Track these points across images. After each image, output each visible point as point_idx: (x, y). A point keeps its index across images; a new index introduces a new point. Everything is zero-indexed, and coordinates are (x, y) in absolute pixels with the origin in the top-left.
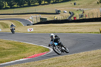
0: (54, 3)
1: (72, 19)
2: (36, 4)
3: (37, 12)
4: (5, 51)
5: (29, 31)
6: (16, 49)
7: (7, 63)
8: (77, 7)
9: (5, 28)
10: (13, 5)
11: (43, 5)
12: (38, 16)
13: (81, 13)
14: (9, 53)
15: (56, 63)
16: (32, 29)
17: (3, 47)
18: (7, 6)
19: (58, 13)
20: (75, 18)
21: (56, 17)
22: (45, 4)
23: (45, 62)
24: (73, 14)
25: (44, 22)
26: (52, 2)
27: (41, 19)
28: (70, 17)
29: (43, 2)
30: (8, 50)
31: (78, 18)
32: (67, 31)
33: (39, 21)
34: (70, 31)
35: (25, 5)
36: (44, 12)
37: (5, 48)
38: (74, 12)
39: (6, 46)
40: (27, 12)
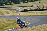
0: (30, 2)
1: (39, 9)
2: (22, 2)
3: (22, 6)
4: (8, 24)
5: (19, 15)
6: (13, 23)
7: (8, 30)
8: (41, 4)
9: (8, 13)
10: (11, 3)
11: (25, 3)
12: (23, 8)
13: (43, 6)
14: (9, 25)
15: (31, 30)
16: (20, 14)
17: (7, 22)
18: (8, 4)
19: (32, 6)
20: (40, 8)
21: (31, 8)
22: (26, 2)
23: (26, 29)
24: (39, 7)
25: (25, 11)
26: (29, 1)
27: (24, 9)
28: (38, 8)
29: (25, 2)
30: (9, 24)
31: (41, 9)
32: (36, 15)
33: (23, 10)
34: (38, 15)
35: (17, 3)
36: (26, 6)
37: (8, 23)
38: (40, 6)
39: (8, 22)
40: (18, 6)
